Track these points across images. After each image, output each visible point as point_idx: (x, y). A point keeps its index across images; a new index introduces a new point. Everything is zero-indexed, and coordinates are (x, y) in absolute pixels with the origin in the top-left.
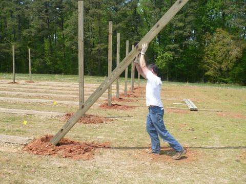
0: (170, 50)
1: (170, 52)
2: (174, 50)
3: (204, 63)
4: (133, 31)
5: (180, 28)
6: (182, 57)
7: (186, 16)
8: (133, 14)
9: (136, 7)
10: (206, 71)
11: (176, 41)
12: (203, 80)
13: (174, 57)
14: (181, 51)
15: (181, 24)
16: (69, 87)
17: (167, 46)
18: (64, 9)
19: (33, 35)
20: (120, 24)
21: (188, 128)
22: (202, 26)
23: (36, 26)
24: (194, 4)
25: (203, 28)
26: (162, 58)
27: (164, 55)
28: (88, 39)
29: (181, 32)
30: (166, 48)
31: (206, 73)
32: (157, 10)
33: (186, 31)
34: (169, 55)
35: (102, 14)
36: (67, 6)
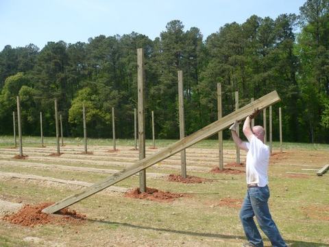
4: (288, 80)
8: (288, 58)
9: (292, 47)
16: (194, 153)
18: (198, 59)
19: (162, 92)
20: (270, 72)
23: (166, 82)
28: (229, 94)
32: (321, 48)
35: (246, 60)
36: (202, 55)
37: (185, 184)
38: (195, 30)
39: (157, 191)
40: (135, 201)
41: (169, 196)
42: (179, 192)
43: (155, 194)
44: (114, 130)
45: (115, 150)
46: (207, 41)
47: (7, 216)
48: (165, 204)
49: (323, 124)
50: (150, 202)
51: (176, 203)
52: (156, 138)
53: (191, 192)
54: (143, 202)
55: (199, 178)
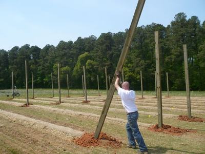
18: (198, 37)
23: (175, 53)
37: (190, 123)
38: (195, 18)
39: (170, 127)
40: (155, 134)
41: (178, 131)
42: (186, 128)
43: (169, 129)
44: (142, 85)
45: (143, 98)
46: (203, 24)
47: (74, 139)
48: (176, 137)
50: (165, 135)
51: (184, 136)
52: (169, 90)
53: (195, 128)
54: (160, 134)
55: (201, 118)
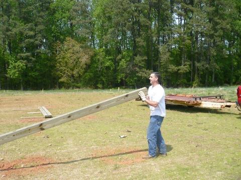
0: (23, 59)
1: (22, 61)
2: (27, 58)
3: (57, 70)
5: (31, 37)
6: (35, 65)
7: (36, 25)
10: (60, 78)
11: (28, 50)
12: (57, 87)
13: (26, 66)
14: (34, 59)
15: (32, 33)
17: (19, 54)
21: (43, 136)
22: (53, 35)
24: (43, 14)
25: (53, 36)
26: (15, 67)
27: (17, 64)
29: (32, 40)
30: (18, 57)
31: (60, 80)
32: (5, 17)
33: (37, 40)
34: (21, 64)
49: (8, 76)
